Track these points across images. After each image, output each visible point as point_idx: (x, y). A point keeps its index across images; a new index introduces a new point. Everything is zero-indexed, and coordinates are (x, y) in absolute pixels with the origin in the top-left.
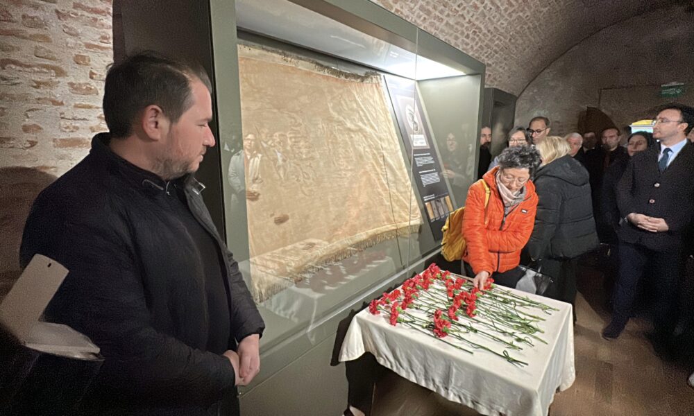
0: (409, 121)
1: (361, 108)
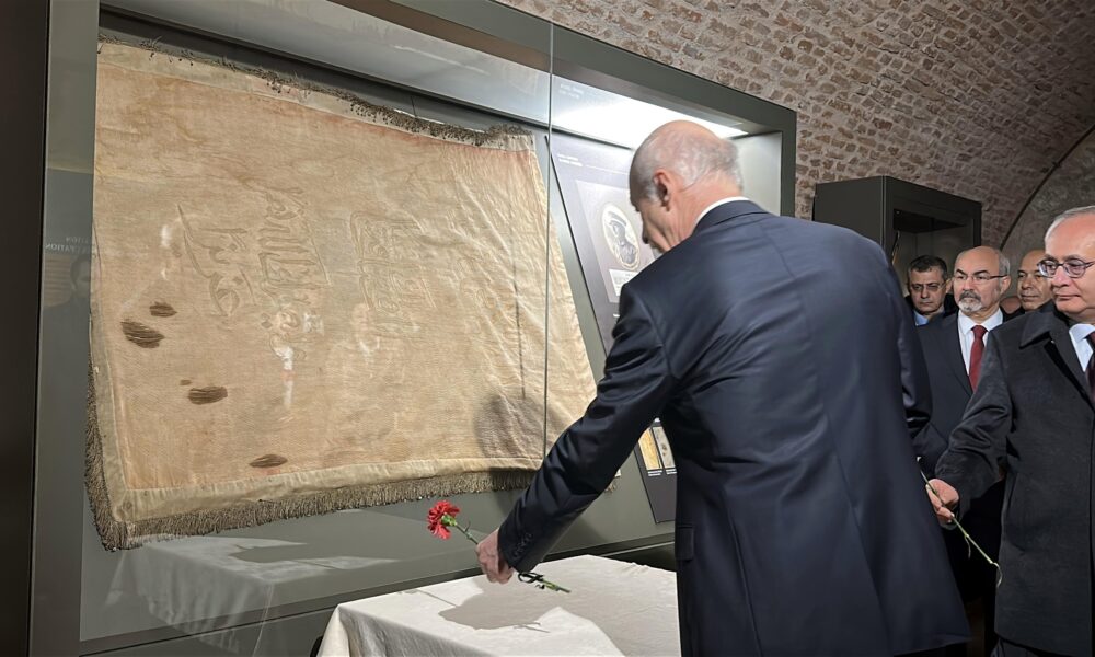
0: (608, 240)
1: (466, 198)
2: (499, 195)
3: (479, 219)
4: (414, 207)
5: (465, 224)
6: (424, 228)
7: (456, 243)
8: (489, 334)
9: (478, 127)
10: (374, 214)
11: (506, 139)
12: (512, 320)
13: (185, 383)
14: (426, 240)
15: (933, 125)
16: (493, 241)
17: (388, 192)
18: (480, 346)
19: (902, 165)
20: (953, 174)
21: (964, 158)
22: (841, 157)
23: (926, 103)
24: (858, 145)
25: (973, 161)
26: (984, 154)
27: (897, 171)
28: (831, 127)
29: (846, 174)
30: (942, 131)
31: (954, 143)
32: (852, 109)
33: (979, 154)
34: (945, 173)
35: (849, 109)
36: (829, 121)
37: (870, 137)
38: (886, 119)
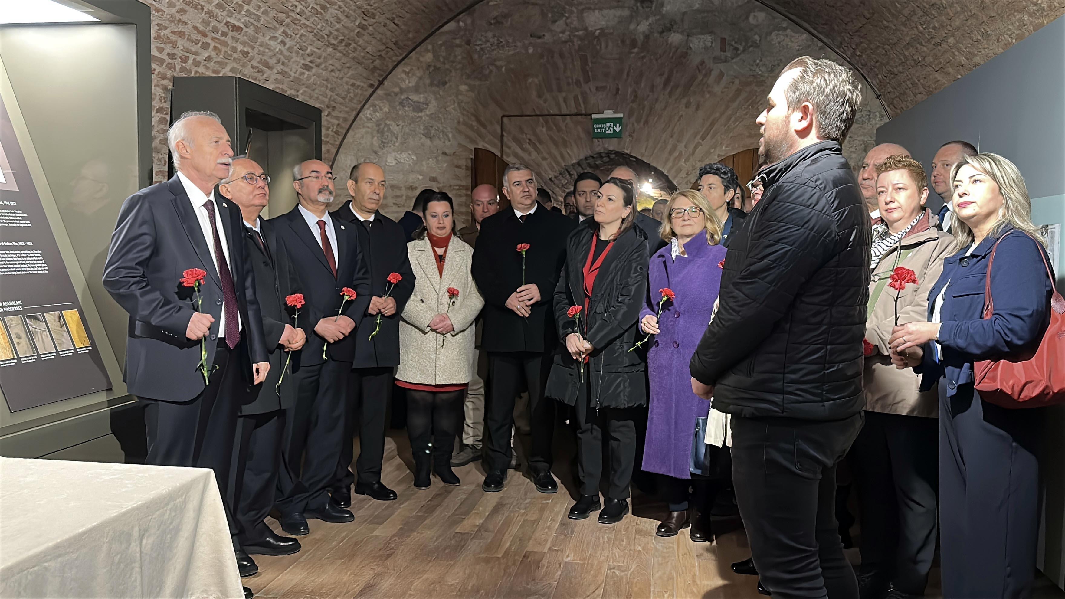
15: (278, 34)
19: (252, 67)
20: (297, 81)
21: (306, 67)
22: (196, 54)
23: (272, 13)
24: (212, 44)
25: (314, 71)
26: (323, 66)
27: (248, 74)
28: (186, 24)
29: (201, 70)
30: (287, 40)
31: (297, 53)
32: (205, 10)
33: (318, 66)
34: (291, 79)
35: (202, 9)
36: (184, 18)
37: (223, 38)
38: (237, 24)
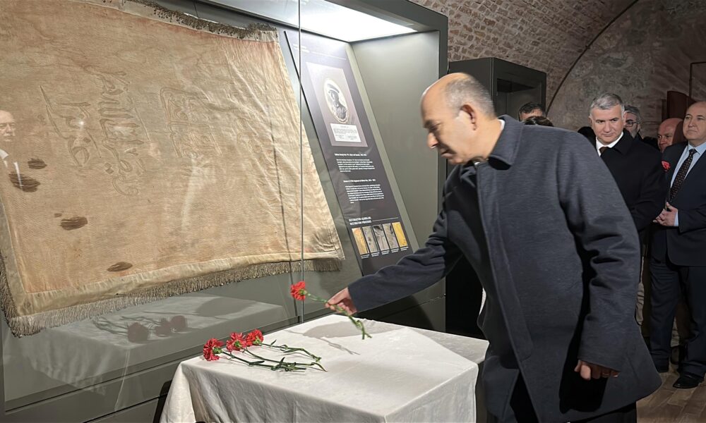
0: (329, 104)
1: (236, 76)
2: (258, 74)
3: (246, 91)
4: (203, 84)
5: (237, 95)
6: (211, 98)
7: (233, 108)
8: (258, 171)
9: (241, 25)
10: (176, 89)
11: (260, 34)
12: (271, 160)
13: (57, 215)
14: (212, 107)
15: (518, 23)
16: (256, 106)
17: (183, 73)
18: (253, 179)
19: (499, 48)
20: (528, 54)
21: (535, 44)
22: (465, 44)
23: (516, 8)
24: (475, 36)
25: (540, 45)
26: (547, 41)
27: (497, 53)
28: (460, 24)
29: (467, 55)
30: (524, 26)
31: (530, 34)
32: (472, 12)
33: (543, 41)
34: (524, 53)
35: (471, 12)
36: (459, 21)
37: (482, 31)
38: (492, 19)
